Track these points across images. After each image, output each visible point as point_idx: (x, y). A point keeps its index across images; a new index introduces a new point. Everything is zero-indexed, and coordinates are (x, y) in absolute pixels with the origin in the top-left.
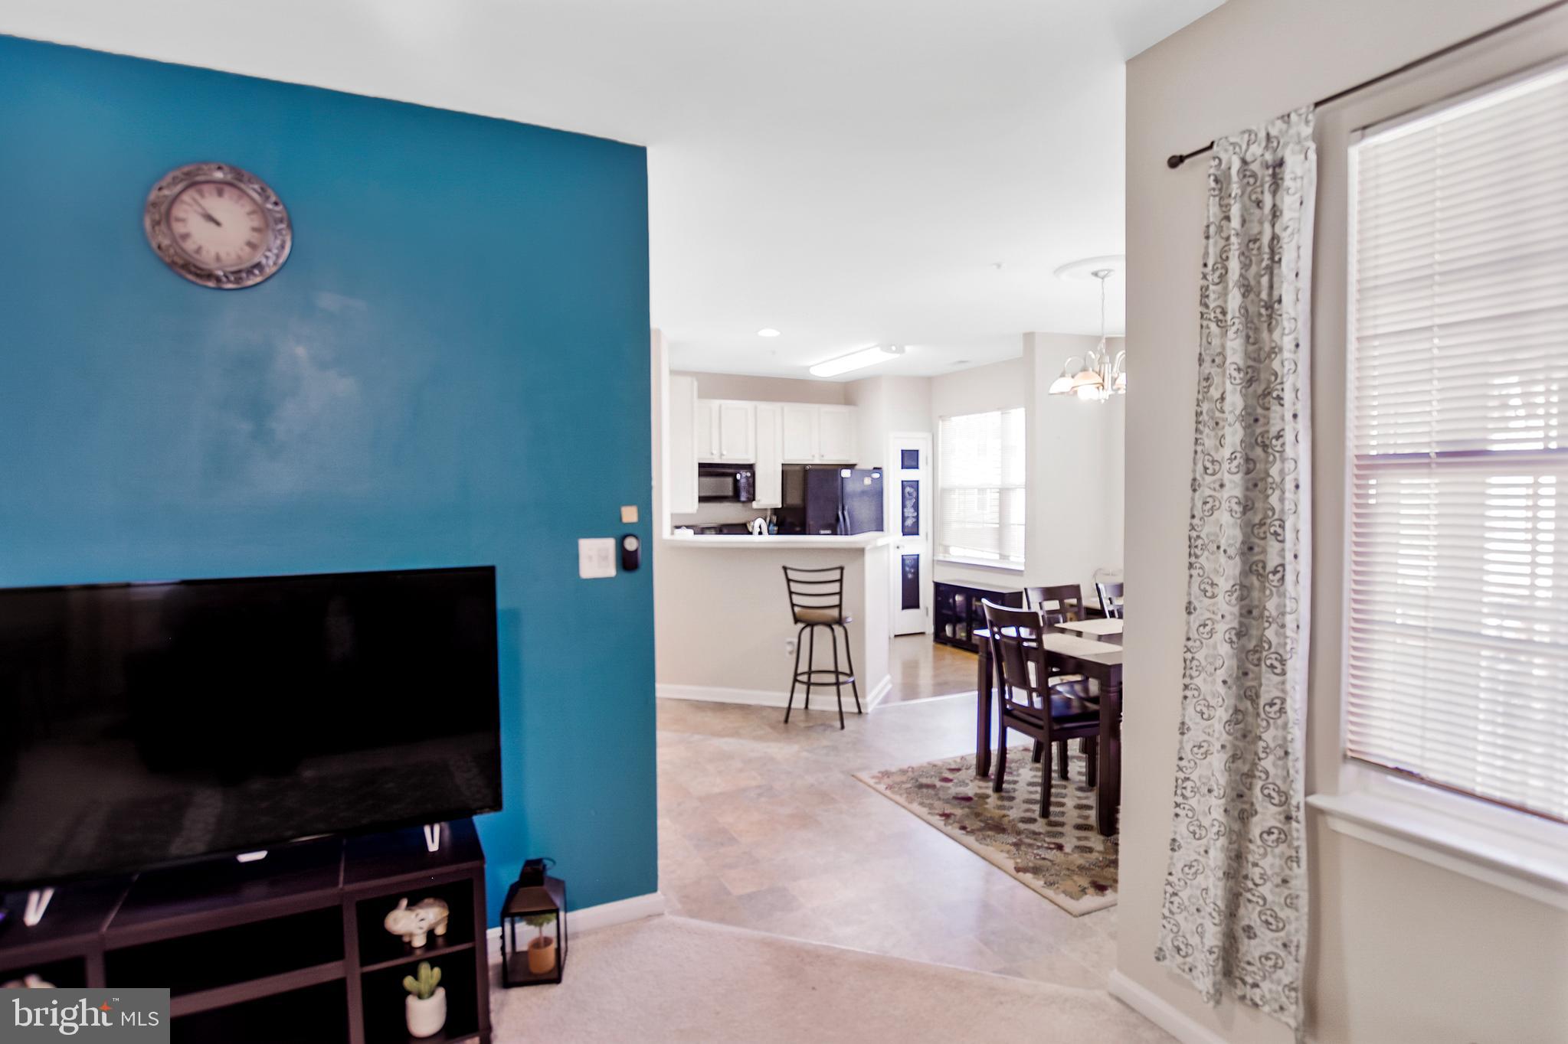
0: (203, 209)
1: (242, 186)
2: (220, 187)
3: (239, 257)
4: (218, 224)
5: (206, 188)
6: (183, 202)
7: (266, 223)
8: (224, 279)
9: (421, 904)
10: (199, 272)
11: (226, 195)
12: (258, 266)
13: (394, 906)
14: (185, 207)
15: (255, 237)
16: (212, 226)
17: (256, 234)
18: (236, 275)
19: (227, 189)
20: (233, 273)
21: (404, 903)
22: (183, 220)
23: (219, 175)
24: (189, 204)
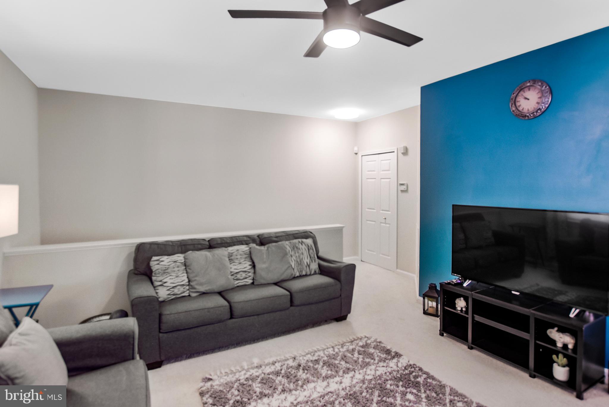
0: (524, 96)
1: (535, 85)
2: (529, 88)
3: (534, 108)
4: (528, 99)
5: (525, 89)
6: (519, 96)
7: (542, 94)
8: (530, 116)
9: (563, 333)
10: (522, 116)
11: (531, 90)
12: (540, 109)
13: (553, 328)
14: (520, 97)
15: (539, 101)
16: (527, 100)
17: (539, 99)
18: (533, 114)
19: (531, 87)
20: (532, 114)
21: (556, 329)
22: (519, 101)
23: (529, 84)
24: (521, 96)
